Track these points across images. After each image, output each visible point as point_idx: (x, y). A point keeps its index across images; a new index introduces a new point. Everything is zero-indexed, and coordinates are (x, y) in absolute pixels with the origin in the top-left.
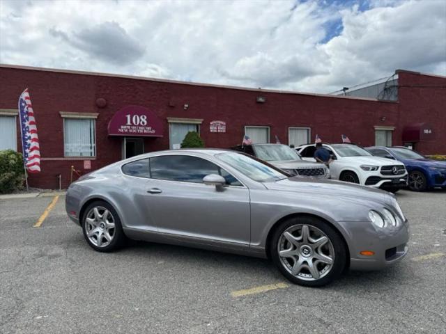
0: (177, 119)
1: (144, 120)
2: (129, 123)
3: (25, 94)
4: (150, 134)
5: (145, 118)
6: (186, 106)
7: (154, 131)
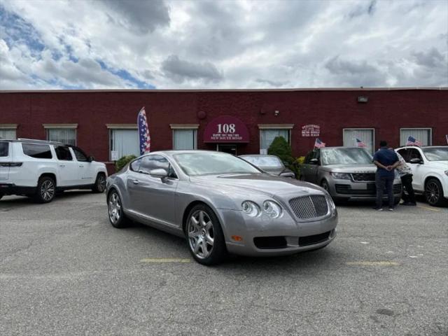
0: (267, 125)
1: (232, 128)
2: (220, 131)
3: (143, 112)
4: (238, 140)
5: (234, 126)
6: (277, 112)
7: (241, 138)
